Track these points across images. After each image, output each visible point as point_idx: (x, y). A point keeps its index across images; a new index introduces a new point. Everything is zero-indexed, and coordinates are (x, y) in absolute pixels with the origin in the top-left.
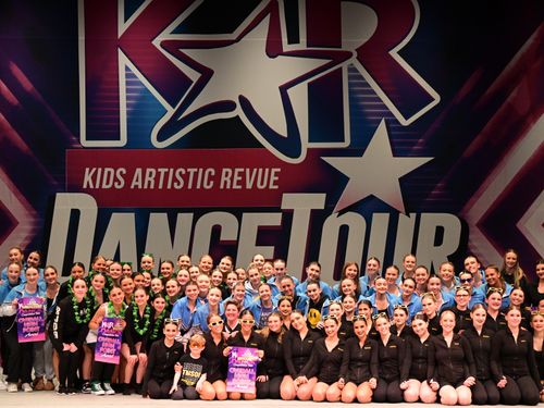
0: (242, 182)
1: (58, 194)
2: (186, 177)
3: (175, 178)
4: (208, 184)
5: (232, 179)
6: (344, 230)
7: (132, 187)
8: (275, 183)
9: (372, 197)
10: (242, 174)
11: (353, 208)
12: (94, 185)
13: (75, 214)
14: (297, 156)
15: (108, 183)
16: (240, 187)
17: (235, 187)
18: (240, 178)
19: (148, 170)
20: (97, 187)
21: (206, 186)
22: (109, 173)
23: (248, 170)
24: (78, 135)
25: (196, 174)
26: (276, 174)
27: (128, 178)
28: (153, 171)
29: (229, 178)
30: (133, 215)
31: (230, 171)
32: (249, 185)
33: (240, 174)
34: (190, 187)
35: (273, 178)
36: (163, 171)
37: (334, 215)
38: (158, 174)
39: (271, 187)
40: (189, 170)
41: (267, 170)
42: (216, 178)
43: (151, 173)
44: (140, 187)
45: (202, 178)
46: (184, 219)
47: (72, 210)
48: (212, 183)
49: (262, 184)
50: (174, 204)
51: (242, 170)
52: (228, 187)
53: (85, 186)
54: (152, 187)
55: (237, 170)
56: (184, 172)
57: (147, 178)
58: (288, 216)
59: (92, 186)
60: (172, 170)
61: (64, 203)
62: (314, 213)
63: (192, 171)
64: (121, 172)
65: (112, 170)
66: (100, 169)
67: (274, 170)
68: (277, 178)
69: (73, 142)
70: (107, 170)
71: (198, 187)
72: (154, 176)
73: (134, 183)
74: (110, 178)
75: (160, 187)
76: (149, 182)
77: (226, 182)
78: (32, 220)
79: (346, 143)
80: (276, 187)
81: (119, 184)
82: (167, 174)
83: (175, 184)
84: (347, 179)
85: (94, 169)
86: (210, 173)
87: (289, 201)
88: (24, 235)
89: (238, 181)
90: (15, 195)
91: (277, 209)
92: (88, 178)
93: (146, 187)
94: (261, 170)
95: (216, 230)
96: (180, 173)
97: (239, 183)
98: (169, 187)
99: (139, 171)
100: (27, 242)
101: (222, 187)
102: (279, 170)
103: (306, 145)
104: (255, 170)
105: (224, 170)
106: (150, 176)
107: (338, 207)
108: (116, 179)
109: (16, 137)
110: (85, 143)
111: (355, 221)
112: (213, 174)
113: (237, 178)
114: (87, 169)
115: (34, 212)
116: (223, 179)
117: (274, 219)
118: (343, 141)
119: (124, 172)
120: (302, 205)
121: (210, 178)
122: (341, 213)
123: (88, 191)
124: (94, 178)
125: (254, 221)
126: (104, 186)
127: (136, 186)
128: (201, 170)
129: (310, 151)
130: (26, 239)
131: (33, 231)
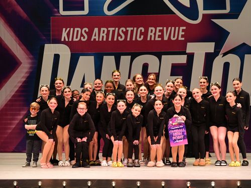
0: (161, 36)
1: (46, 45)
2: (126, 33)
3: (119, 34)
4: (140, 37)
5: (155, 34)
6: (227, 66)
7: (92, 40)
8: (182, 36)
9: (244, 44)
10: (161, 31)
11: (232, 51)
12: (68, 39)
13: (57, 57)
14: (196, 19)
15: (77, 38)
16: (160, 39)
17: (157, 39)
18: (160, 34)
19: (102, 29)
20: (70, 40)
21: (138, 39)
22: (78, 31)
23: (165, 28)
24: (58, 8)
25: (132, 31)
26: (183, 31)
27: (90, 34)
28: (105, 29)
29: (153, 34)
30: (93, 57)
31: (153, 29)
32: (166, 38)
33: (160, 31)
34: (128, 39)
35: (181, 33)
36: (111, 29)
37: (220, 56)
38: (108, 32)
39: (180, 38)
40: (128, 29)
41: (177, 28)
42: (145, 34)
43: (104, 31)
44: (97, 40)
45: (136, 33)
46: (125, 60)
47: (55, 54)
48: (142, 36)
49: (174, 37)
50: (118, 50)
51: (161, 28)
52: (153, 39)
53: (63, 40)
54: (105, 39)
55: (158, 28)
56: (124, 30)
57: (102, 34)
58: (191, 57)
59: (67, 40)
60: (117, 29)
61: (50, 50)
62: (207, 55)
63: (130, 29)
64: (85, 31)
65: (79, 29)
66: (72, 29)
67: (181, 28)
68: (183, 33)
69: (56, 12)
70: (76, 29)
71: (134, 39)
72: (106, 32)
73: (93, 37)
74: (78, 34)
75: (110, 39)
76: (103, 37)
77: (151, 36)
78: (30, 61)
79: (227, 10)
80: (183, 39)
81: (84, 38)
82: (114, 32)
83: (119, 37)
84: (228, 33)
85: (68, 29)
86: (141, 30)
87: (191, 47)
88: (26, 70)
89: (159, 35)
90: (20, 46)
91: (184, 53)
92: (64, 34)
93: (101, 40)
94: (173, 28)
95: (145, 67)
96: (122, 31)
97: (159, 36)
98: (115, 39)
99: (96, 30)
100: (27, 75)
101: (149, 39)
102: (184, 28)
103: (202, 12)
104: (170, 28)
105: (150, 29)
106: (104, 32)
107: (223, 51)
108: (82, 35)
109: (19, 9)
110: (62, 13)
111: (233, 60)
112: (143, 31)
113: (158, 33)
114: (64, 29)
115: (31, 56)
116: (149, 34)
117: (182, 59)
118: (225, 9)
119: (87, 30)
120: (200, 49)
121: (141, 33)
122: (225, 54)
123: (65, 43)
124: (68, 34)
125: (169, 60)
126: (75, 39)
127: (95, 39)
128: (135, 29)
129: (204, 15)
130: (26, 73)
131: (31, 68)
